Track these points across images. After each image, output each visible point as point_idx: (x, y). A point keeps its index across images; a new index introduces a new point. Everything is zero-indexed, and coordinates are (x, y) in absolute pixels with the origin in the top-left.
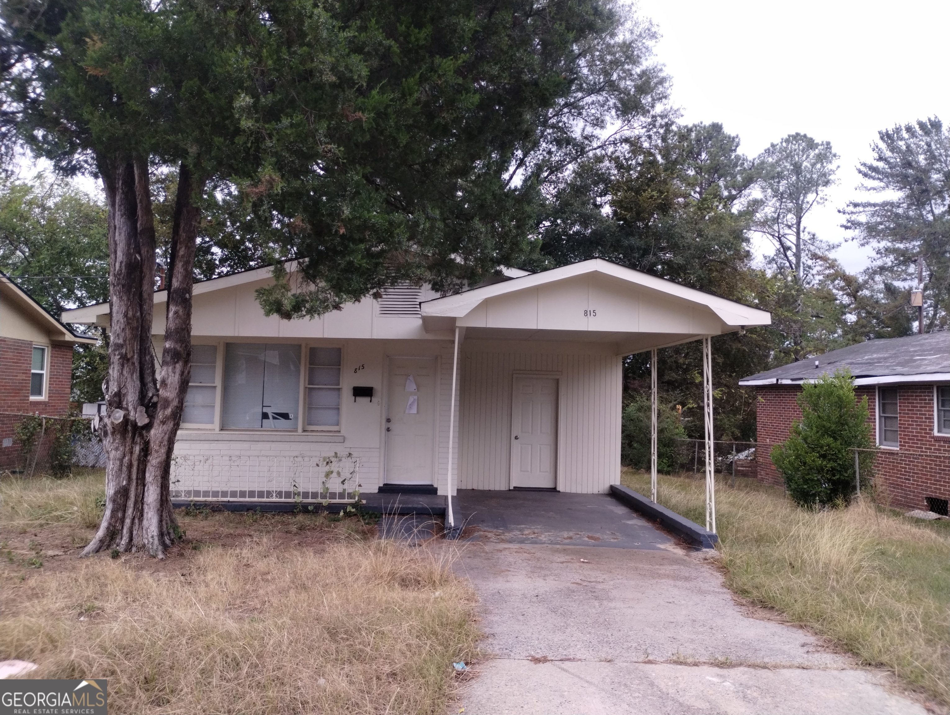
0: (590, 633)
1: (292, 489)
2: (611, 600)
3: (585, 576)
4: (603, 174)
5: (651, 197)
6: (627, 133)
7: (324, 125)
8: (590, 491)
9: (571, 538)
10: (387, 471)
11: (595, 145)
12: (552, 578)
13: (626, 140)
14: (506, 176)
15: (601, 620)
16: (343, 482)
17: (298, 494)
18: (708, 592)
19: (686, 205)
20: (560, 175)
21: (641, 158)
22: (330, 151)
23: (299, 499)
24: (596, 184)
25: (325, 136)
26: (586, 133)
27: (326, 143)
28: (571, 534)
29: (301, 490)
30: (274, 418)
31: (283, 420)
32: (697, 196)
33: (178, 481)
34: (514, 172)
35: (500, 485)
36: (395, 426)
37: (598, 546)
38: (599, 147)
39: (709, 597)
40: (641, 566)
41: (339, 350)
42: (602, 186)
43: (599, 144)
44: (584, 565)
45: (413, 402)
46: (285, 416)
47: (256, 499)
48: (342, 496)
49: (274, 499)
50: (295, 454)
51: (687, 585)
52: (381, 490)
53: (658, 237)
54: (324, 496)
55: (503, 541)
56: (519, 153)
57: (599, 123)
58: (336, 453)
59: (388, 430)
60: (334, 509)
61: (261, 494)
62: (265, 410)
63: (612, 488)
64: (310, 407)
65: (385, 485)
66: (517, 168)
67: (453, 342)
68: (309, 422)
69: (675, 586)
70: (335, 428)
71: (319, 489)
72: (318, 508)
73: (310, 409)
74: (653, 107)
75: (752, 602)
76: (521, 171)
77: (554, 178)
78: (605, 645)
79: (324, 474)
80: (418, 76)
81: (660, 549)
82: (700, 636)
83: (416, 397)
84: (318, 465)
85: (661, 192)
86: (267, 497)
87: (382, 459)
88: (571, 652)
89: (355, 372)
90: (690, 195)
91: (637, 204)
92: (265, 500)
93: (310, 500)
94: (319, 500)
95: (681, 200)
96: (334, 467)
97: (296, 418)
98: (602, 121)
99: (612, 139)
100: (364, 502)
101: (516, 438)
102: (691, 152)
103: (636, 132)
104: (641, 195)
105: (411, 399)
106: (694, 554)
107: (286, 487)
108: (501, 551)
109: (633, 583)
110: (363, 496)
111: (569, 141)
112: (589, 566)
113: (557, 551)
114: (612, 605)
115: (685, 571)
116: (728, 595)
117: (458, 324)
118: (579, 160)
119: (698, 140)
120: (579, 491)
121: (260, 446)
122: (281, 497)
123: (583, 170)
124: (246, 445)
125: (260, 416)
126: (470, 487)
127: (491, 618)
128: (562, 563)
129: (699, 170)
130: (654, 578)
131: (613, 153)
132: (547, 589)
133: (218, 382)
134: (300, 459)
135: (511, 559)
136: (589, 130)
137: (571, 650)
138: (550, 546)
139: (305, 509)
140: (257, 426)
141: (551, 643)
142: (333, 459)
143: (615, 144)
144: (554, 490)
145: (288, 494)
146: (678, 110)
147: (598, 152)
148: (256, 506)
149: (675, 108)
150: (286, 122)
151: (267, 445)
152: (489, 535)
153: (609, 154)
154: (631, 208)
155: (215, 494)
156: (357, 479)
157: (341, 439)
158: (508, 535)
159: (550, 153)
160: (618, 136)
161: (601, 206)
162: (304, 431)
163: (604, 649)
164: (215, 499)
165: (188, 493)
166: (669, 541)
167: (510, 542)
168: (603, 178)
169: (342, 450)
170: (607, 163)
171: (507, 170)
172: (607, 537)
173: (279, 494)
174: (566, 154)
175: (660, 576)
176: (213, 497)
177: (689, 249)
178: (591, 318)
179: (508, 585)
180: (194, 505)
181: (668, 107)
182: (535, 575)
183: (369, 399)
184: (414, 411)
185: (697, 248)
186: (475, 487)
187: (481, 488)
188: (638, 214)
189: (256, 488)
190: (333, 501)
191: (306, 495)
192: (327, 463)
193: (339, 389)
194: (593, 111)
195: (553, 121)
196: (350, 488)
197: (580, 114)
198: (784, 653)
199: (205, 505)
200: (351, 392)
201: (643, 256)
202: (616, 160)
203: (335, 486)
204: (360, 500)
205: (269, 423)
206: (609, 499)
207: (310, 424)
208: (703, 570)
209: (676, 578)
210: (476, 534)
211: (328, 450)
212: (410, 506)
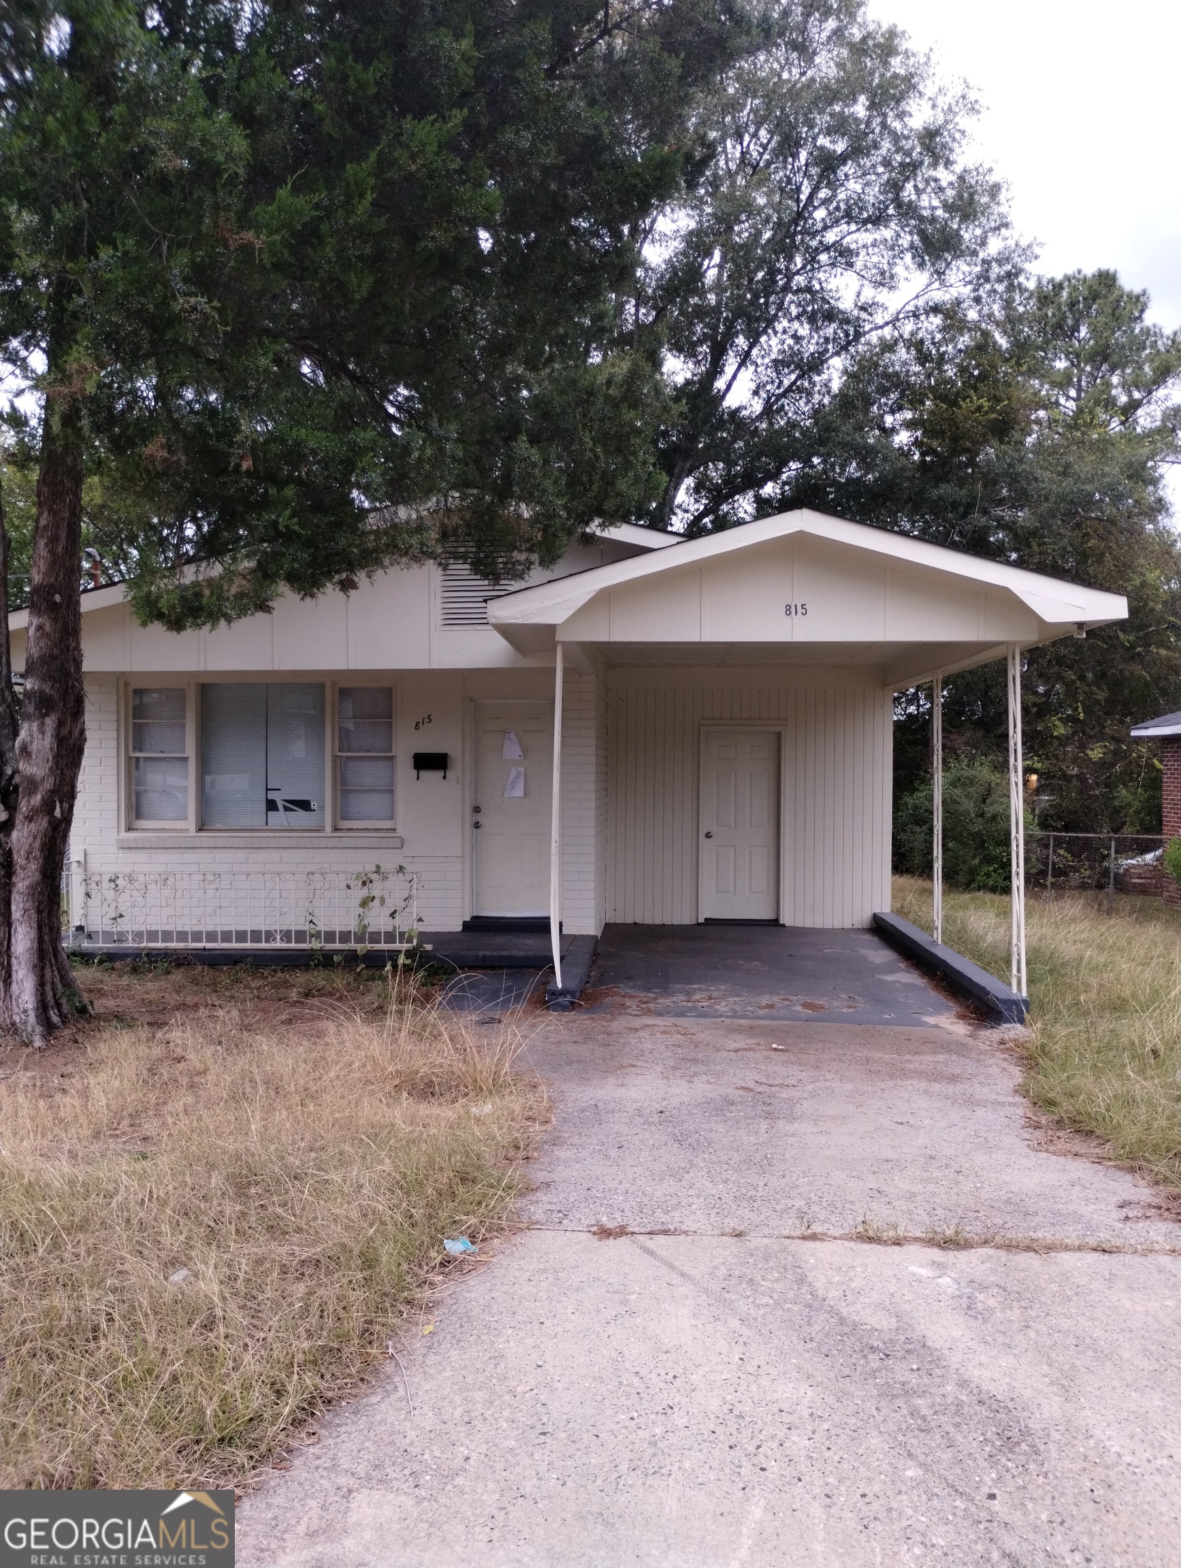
0: (726, 1181)
1: (307, 927)
2: (792, 1118)
3: (768, 1077)
4: (896, 374)
5: (979, 408)
6: (938, 295)
7: (184, 257)
8: (838, 924)
9: (771, 1006)
10: (476, 894)
11: (880, 322)
12: (704, 1078)
13: (935, 309)
14: (720, 384)
15: (758, 1157)
16: (393, 915)
17: (317, 935)
18: (983, 1104)
19: (1052, 422)
20: (816, 378)
21: (964, 340)
22: (194, 309)
23: (316, 945)
24: (884, 391)
25: (186, 280)
26: (862, 299)
27: (186, 294)
28: (775, 999)
29: (322, 928)
30: (286, 809)
31: (301, 813)
32: (1072, 405)
33: (121, 916)
34: (734, 377)
35: (683, 917)
36: (484, 819)
37: (814, 1020)
38: (887, 324)
39: (981, 1113)
40: (877, 1055)
41: (389, 691)
42: (893, 396)
43: (888, 318)
44: (775, 1055)
45: (517, 778)
46: (304, 805)
47: (248, 945)
48: (390, 937)
49: (279, 945)
50: (310, 868)
51: (950, 1089)
52: (466, 925)
53: (991, 482)
54: (360, 939)
55: (649, 1012)
56: (741, 341)
57: (885, 280)
58: (378, 867)
59: (477, 825)
60: (375, 961)
61: (256, 936)
62: (271, 796)
63: (876, 918)
64: (344, 789)
65: (474, 918)
66: (738, 370)
67: (553, 671)
68: (343, 813)
69: (926, 1092)
70: (388, 824)
71: (352, 925)
72: (351, 958)
73: (345, 793)
74: (983, 243)
75: (1058, 1122)
76: (746, 375)
77: (806, 384)
78: (744, 1204)
79: (358, 902)
80: (373, 156)
81: (925, 1024)
82: (931, 1187)
83: (522, 769)
84: (349, 887)
85: (998, 400)
86: (267, 941)
87: (467, 874)
88: (673, 1219)
89: (417, 727)
90: (1057, 403)
91: (952, 421)
92: (263, 945)
93: (338, 946)
94: (352, 945)
95: (1042, 414)
96: (377, 889)
97: (322, 809)
98: (892, 277)
99: (910, 307)
100: (429, 947)
101: (708, 836)
102: (1059, 326)
103: (953, 293)
104: (960, 407)
105: (513, 773)
106: (985, 1034)
107: (296, 922)
108: (636, 1030)
109: (849, 1086)
110: (424, 937)
111: (831, 315)
112: (784, 1056)
113: (739, 1030)
114: (790, 1128)
115: (956, 1065)
116: (1020, 1109)
117: (560, 636)
118: (852, 349)
119: (1073, 304)
120: (819, 925)
121: (263, 856)
122: (289, 941)
123: (861, 367)
124: (239, 855)
125: (263, 806)
126: (629, 920)
127: (563, 1153)
128: (736, 1051)
129: (1076, 357)
130: (892, 1077)
131: (912, 334)
132: (686, 1100)
133: (190, 751)
134: (317, 877)
135: (648, 1045)
136: (869, 294)
137: (677, 1214)
138: (728, 1021)
139: (325, 960)
140: (259, 821)
141: (646, 1200)
142: (374, 877)
143: (916, 315)
144: (775, 923)
145: (301, 936)
146: (1030, 246)
147: (887, 332)
148: (248, 956)
149: (1024, 243)
150: (105, 253)
151: (275, 855)
152: (628, 1002)
153: (906, 336)
154: (943, 432)
155: (182, 936)
156: (414, 909)
157: (397, 843)
158: (664, 1002)
159: (797, 338)
160: (921, 302)
161: (893, 430)
162: (336, 829)
163: (740, 1212)
164: (181, 945)
165: (138, 935)
166: (948, 1009)
167: (660, 1014)
168: (896, 382)
169: (389, 861)
170: (902, 353)
171: (722, 372)
172: (839, 1005)
173: (287, 935)
174: (827, 340)
175: (905, 1074)
176: (179, 941)
177: (1047, 499)
178: (798, 619)
179: (620, 1092)
180: (147, 955)
181: (1011, 243)
182: (678, 1073)
183: (441, 773)
184: (519, 792)
185: (1062, 498)
186: (639, 921)
187: (648, 921)
188: (955, 439)
189: (248, 926)
190: (377, 947)
191: (330, 936)
192: (364, 883)
193: (392, 759)
194: (875, 259)
195: (800, 280)
196: (404, 923)
197: (850, 265)
198: (1078, 1218)
199: (166, 955)
200: (410, 763)
201: (965, 515)
202: (916, 344)
203: (379, 921)
204: (420, 945)
205: (277, 818)
206: (868, 937)
207: (344, 818)
208: (990, 1062)
209: (934, 1076)
210: (608, 1000)
211: (366, 861)
212: (506, 953)
